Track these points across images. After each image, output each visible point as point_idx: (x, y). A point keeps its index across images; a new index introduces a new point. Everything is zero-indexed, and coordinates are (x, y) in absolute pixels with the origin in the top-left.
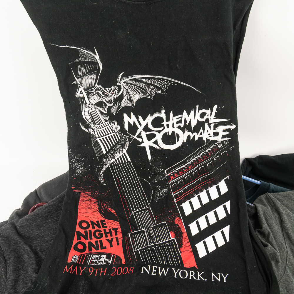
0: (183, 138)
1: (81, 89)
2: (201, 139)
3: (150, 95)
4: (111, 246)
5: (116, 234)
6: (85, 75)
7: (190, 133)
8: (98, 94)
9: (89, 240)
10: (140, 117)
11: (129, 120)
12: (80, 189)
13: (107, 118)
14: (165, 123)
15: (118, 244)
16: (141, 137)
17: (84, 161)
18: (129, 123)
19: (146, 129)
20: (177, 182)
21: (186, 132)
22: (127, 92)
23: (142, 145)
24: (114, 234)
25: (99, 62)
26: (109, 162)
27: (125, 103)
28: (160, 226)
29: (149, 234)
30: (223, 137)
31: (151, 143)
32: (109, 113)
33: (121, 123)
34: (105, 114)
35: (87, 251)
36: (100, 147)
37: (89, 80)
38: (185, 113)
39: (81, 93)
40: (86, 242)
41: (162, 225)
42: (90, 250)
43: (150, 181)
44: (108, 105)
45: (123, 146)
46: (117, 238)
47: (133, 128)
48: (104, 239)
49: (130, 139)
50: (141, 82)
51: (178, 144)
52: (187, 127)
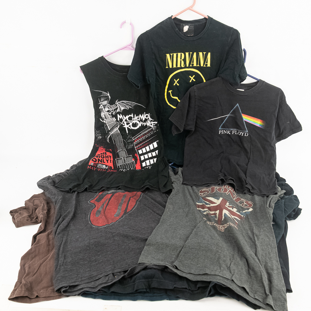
0: (140, 125)
1: (102, 105)
2: (146, 125)
3: (127, 108)
4: (108, 162)
5: (110, 158)
6: (104, 101)
7: (142, 123)
8: (108, 107)
9: (98, 158)
10: (124, 116)
11: (119, 117)
12: (99, 145)
13: (111, 116)
14: (133, 119)
15: (111, 162)
16: (124, 123)
17: (101, 133)
18: (120, 118)
19: (126, 120)
20: (137, 142)
21: (141, 122)
22: (119, 106)
23: (124, 127)
24: (109, 158)
25: (109, 96)
26: (111, 133)
27: (118, 110)
28: (129, 157)
29: (124, 159)
30: (153, 126)
31: (128, 126)
32: (112, 114)
33: (116, 118)
34: (110, 115)
35: (97, 162)
36: (108, 127)
37: (105, 103)
38: (140, 115)
39: (101, 107)
40: (97, 159)
41: (130, 156)
42: (98, 162)
43: (127, 141)
44: (112, 111)
45: (117, 127)
46: (110, 160)
47: (121, 120)
48: (105, 159)
49: (120, 124)
50: (124, 103)
51: (138, 127)
52: (141, 120)
